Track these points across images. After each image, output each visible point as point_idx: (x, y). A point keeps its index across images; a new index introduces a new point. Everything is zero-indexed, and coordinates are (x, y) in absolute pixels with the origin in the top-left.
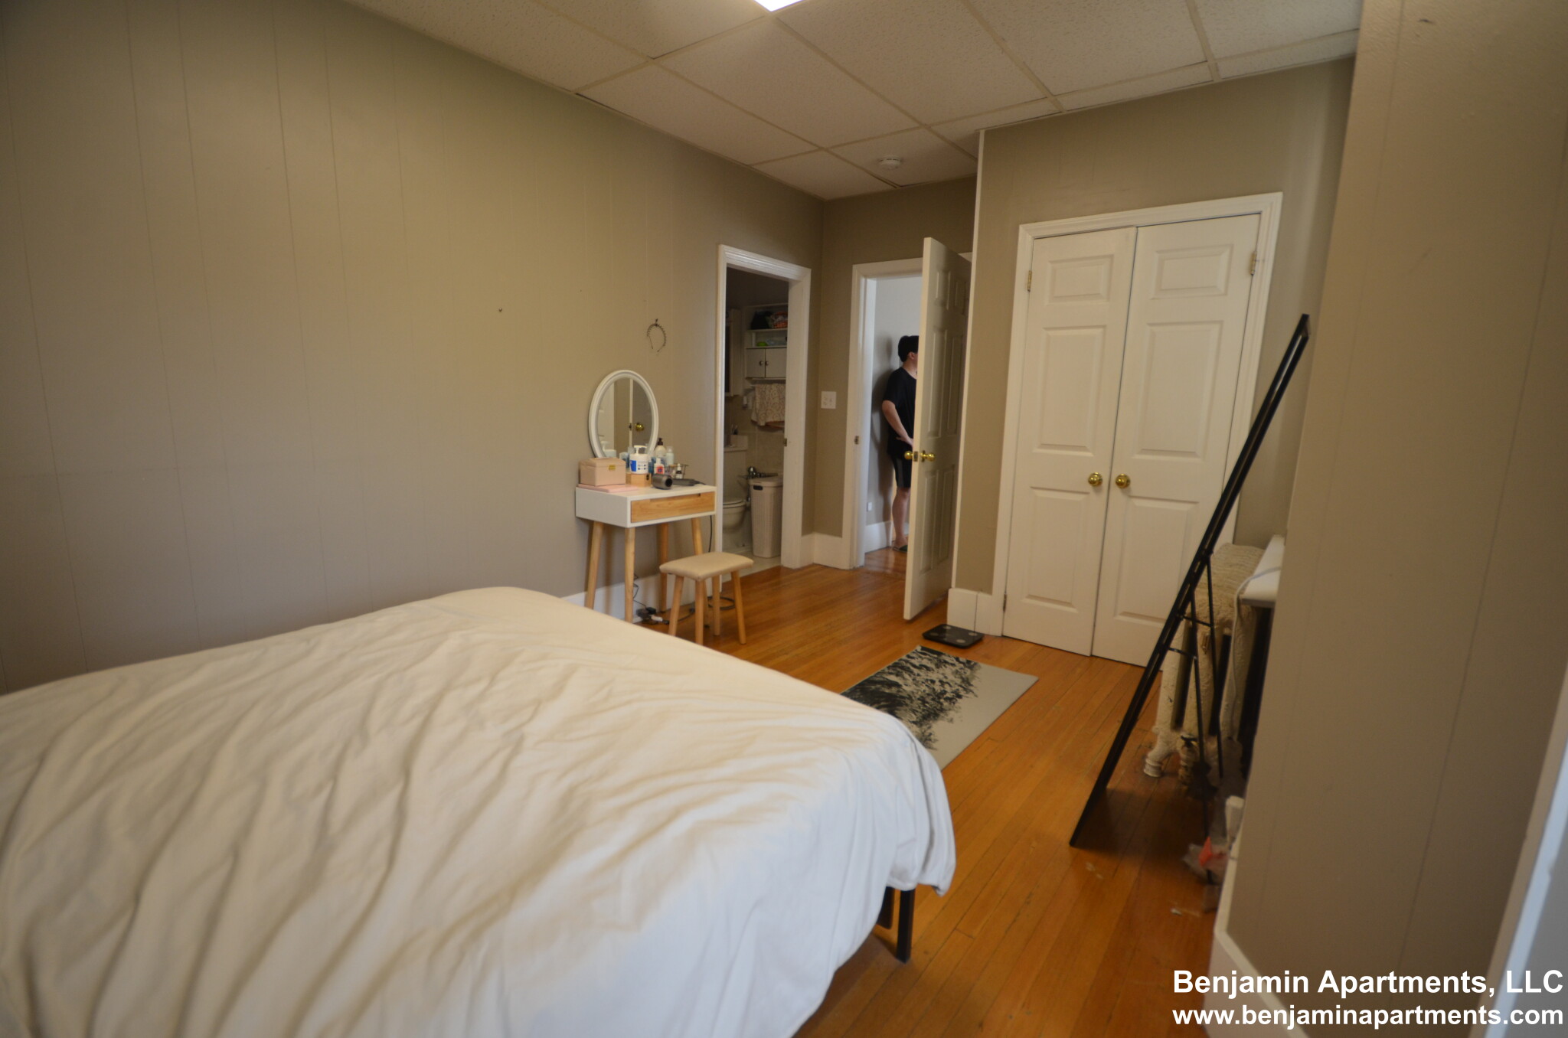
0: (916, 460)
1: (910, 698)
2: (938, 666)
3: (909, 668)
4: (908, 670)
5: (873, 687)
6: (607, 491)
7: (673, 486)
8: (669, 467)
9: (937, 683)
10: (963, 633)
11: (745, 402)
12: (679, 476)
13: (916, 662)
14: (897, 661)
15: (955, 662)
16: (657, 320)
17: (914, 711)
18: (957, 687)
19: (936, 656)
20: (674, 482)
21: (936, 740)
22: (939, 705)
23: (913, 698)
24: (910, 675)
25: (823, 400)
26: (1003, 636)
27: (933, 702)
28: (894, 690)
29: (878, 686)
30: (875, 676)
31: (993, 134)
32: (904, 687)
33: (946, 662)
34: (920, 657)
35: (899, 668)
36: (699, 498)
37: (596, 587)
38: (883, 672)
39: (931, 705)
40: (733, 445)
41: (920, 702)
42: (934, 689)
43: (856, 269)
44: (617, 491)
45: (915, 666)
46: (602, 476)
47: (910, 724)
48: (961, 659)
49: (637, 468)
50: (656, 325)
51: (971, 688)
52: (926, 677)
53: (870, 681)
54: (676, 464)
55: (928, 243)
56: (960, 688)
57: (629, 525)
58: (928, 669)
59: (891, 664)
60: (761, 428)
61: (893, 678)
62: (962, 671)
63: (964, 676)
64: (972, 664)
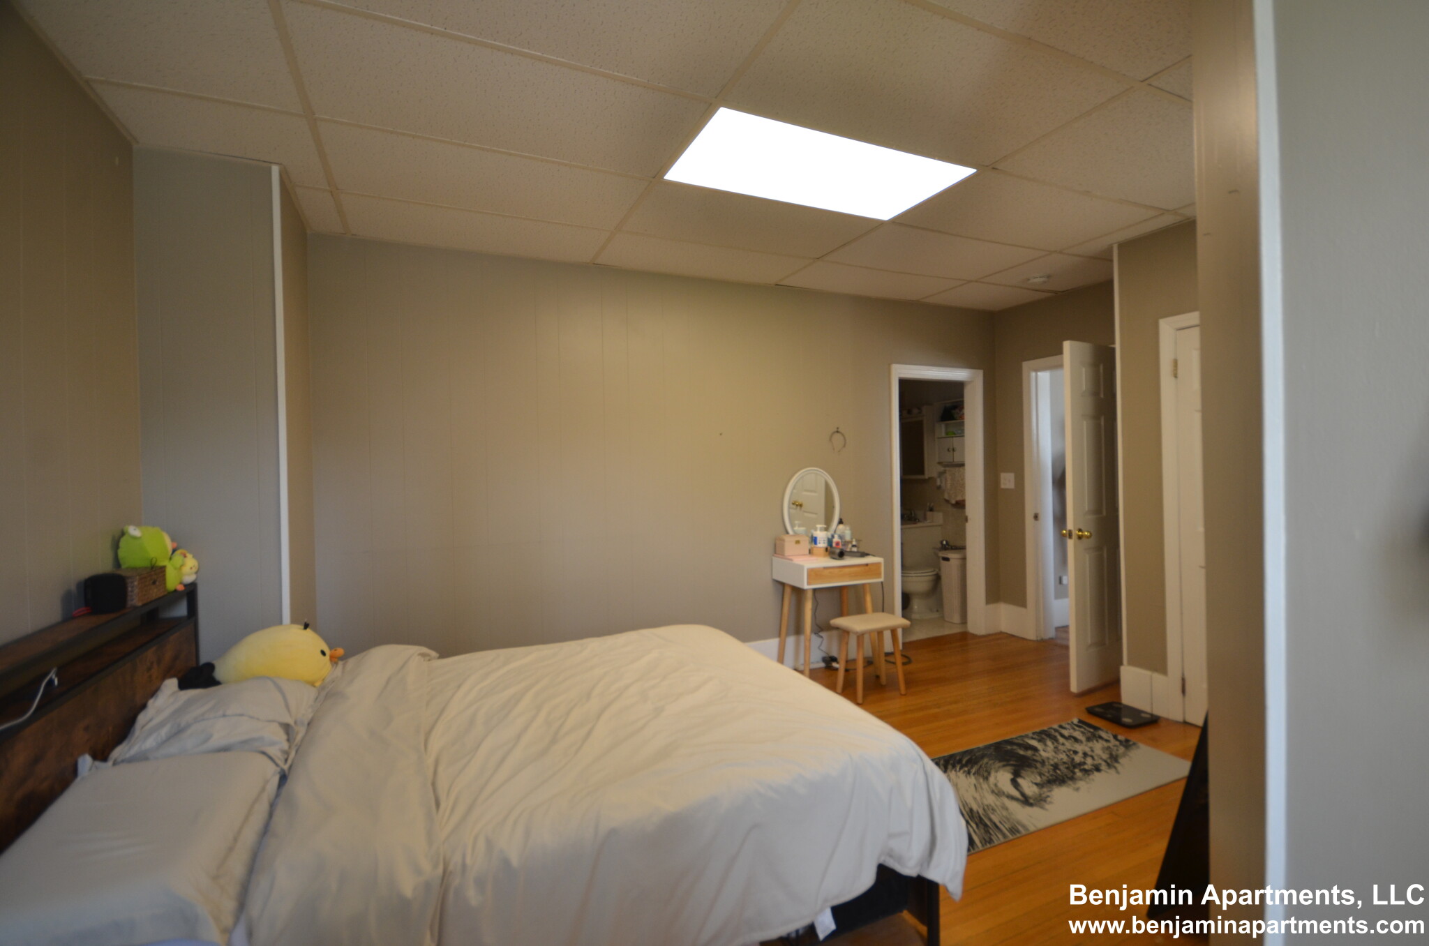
0: (1071, 536)
1: (1043, 763)
2: (1089, 739)
3: (1055, 737)
4: (1054, 739)
5: (1009, 747)
6: (791, 560)
7: (845, 557)
8: (845, 542)
9: (1080, 754)
10: (1135, 712)
11: (938, 483)
12: (855, 549)
13: (1066, 733)
14: (1045, 728)
15: (1111, 739)
16: (838, 428)
17: (1041, 774)
18: (1100, 761)
19: (1092, 730)
20: (846, 553)
21: (1051, 803)
22: (1072, 774)
23: (1047, 763)
24: (1053, 743)
25: (1002, 481)
26: (1185, 723)
27: (1065, 770)
28: (1029, 753)
29: (1015, 747)
30: (1016, 738)
31: (1123, 246)
32: (1042, 753)
33: (1101, 737)
34: (1074, 729)
35: (1044, 735)
36: (866, 568)
37: (788, 634)
38: (1027, 736)
39: (1062, 773)
40: (929, 521)
41: (1052, 768)
42: (1073, 759)
43: (1026, 365)
44: (798, 561)
45: (1062, 736)
46: (789, 547)
47: (1030, 784)
48: (1120, 737)
49: (818, 542)
50: (838, 432)
51: (1116, 765)
52: (1069, 748)
53: (1009, 742)
54: (852, 539)
55: (1067, 345)
56: (1103, 763)
57: (806, 586)
58: (1076, 740)
59: (1038, 730)
60: (953, 505)
61: (1034, 743)
62: (1115, 748)
63: (1114, 753)
64: (1131, 743)
